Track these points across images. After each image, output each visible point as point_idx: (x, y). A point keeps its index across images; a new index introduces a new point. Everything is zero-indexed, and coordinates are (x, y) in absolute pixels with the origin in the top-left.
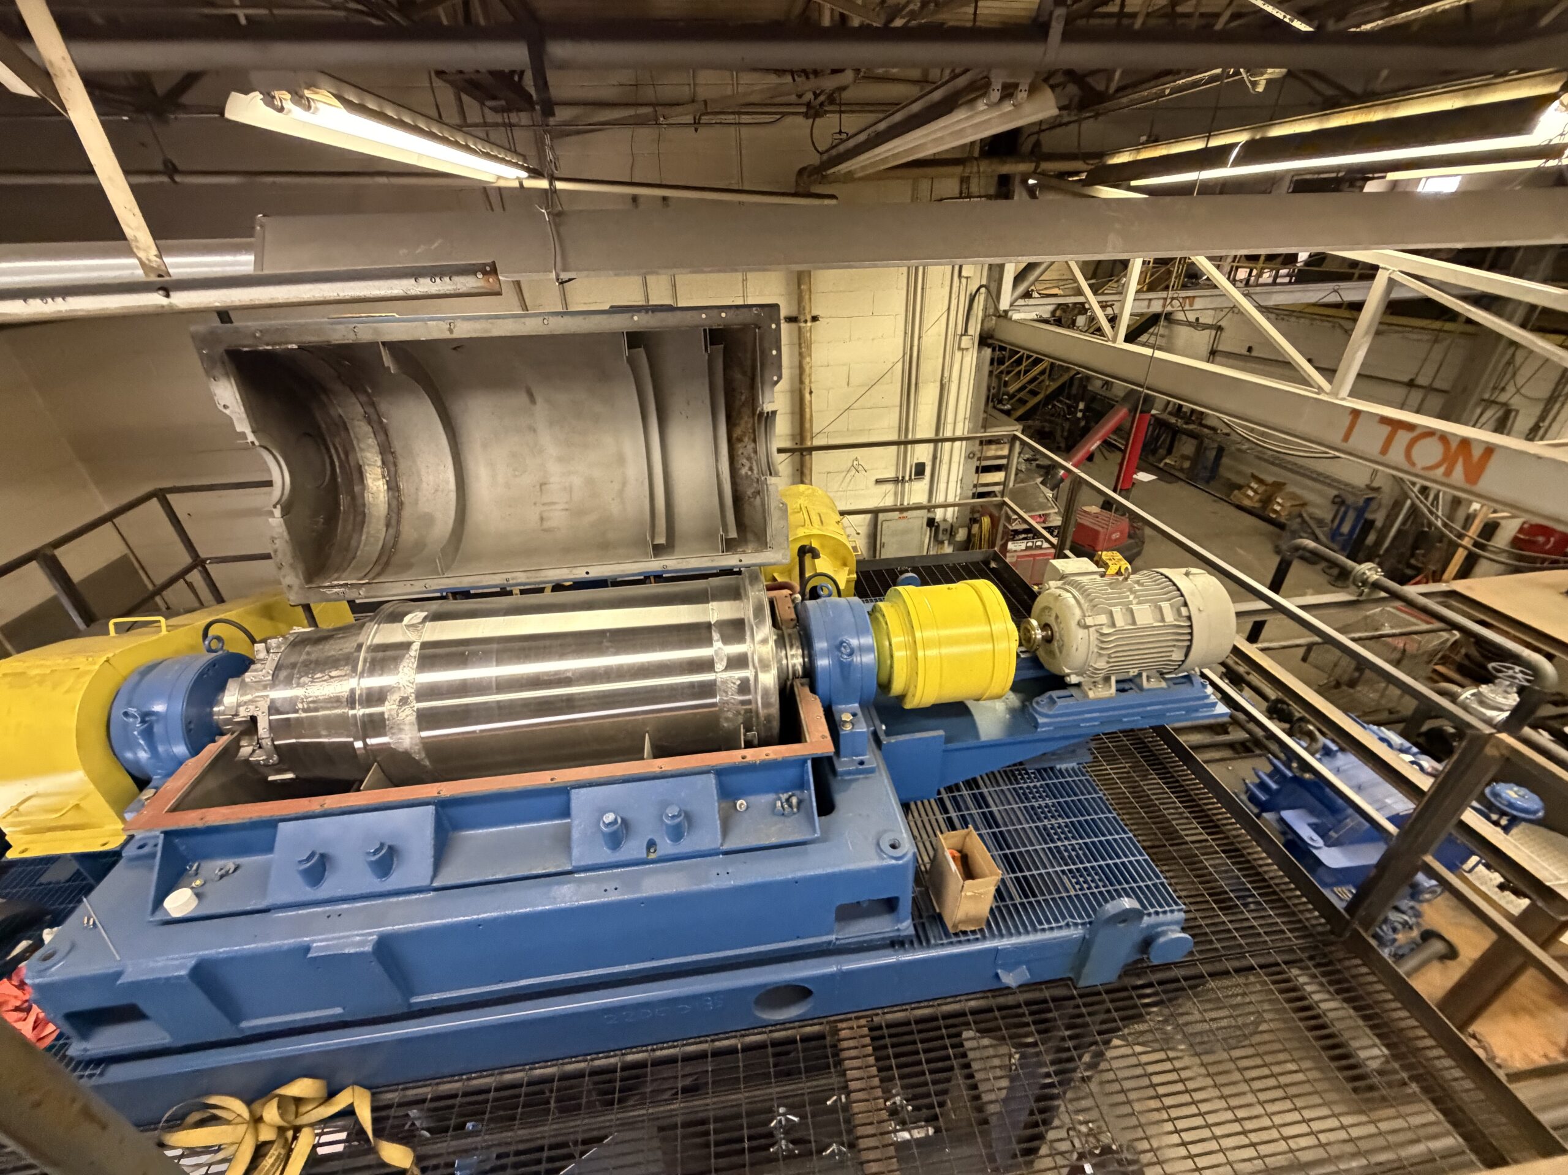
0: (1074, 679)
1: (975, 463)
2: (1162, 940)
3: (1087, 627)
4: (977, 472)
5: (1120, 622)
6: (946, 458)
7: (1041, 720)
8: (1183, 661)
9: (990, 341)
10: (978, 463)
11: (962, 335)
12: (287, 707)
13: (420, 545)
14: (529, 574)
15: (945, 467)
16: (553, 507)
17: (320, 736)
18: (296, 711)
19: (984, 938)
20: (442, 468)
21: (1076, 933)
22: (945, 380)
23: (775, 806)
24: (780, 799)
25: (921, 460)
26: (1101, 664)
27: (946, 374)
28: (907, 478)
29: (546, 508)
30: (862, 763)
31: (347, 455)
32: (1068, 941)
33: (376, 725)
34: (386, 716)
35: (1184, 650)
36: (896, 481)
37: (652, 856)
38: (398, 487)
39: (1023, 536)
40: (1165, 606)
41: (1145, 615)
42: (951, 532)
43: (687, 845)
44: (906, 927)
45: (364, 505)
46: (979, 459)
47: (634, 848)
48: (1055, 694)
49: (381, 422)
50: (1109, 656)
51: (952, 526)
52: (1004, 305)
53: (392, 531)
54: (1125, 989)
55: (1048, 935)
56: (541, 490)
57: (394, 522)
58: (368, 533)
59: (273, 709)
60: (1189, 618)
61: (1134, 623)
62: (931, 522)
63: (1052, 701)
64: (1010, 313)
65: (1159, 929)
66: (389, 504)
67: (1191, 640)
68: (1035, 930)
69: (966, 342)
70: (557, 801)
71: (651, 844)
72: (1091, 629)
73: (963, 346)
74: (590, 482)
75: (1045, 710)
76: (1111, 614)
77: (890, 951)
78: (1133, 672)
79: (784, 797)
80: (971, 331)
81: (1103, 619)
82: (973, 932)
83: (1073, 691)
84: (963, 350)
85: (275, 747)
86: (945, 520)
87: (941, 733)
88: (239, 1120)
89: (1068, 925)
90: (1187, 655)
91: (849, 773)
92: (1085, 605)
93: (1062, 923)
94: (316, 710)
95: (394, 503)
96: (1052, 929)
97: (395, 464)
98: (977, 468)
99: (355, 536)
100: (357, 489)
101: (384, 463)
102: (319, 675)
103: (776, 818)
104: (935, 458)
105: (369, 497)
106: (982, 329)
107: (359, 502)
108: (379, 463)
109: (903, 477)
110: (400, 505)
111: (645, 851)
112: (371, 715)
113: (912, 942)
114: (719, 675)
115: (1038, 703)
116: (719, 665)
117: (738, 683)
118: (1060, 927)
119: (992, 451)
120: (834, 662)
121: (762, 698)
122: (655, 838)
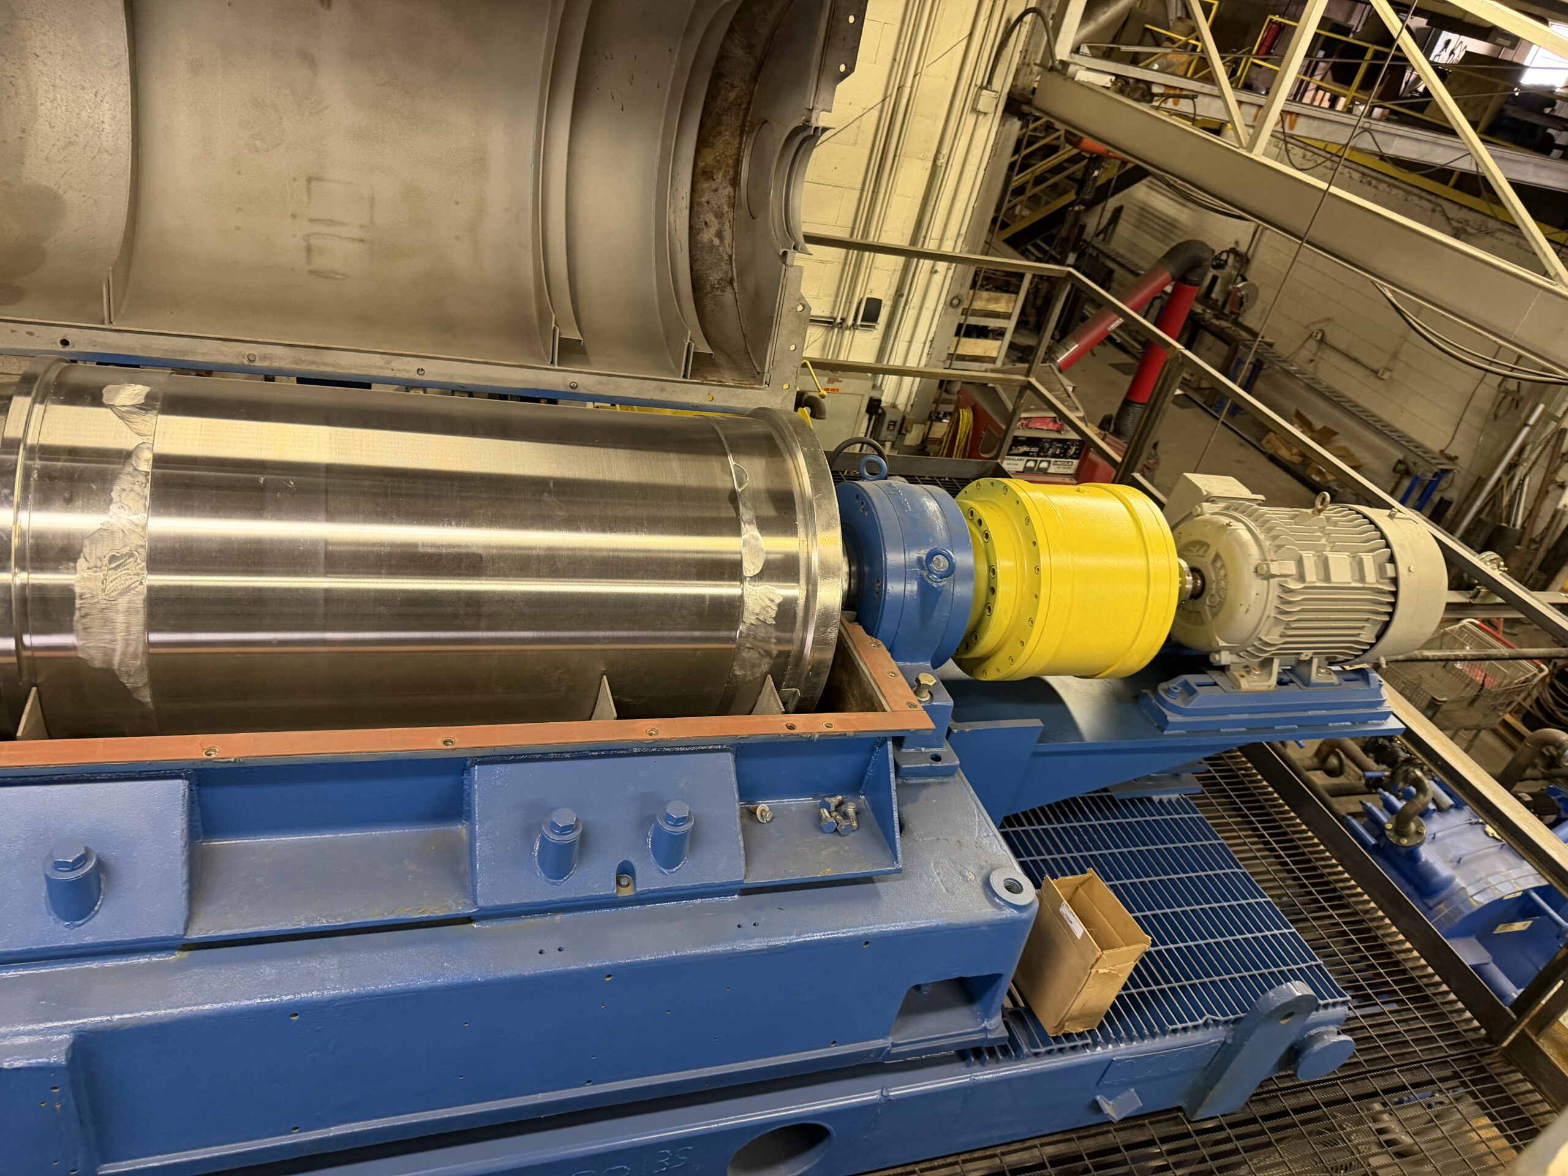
0: (1225, 658)
1: (956, 318)
2: (1317, 1047)
3: (1269, 577)
4: (957, 334)
5: (1311, 576)
6: (915, 300)
7: (1172, 717)
8: (1372, 645)
9: (1026, 108)
10: (961, 318)
11: (982, 88)
13: (28, 253)
15: (911, 314)
16: (336, 230)
19: (1096, 1044)
21: (1214, 1036)
22: (942, 161)
23: (819, 817)
24: (826, 805)
25: (875, 296)
26: (1274, 637)
27: (945, 151)
28: (850, 322)
30: (937, 758)
32: (1198, 1050)
33: (52, 608)
34: (78, 590)
35: (1378, 628)
36: (830, 323)
37: (626, 892)
39: (1025, 449)
40: (1368, 560)
41: (1342, 571)
42: (901, 427)
44: (995, 1027)
46: (965, 312)
47: (593, 878)
48: (1193, 679)
50: (1288, 623)
51: (904, 419)
52: (1063, 51)
54: (1254, 1121)
55: (1180, 1039)
56: (309, 190)
60: (1395, 581)
61: (1327, 577)
62: (874, 407)
63: (1189, 691)
64: (1072, 69)
65: (1313, 1032)
67: (1391, 615)
68: (1164, 1032)
69: (987, 100)
70: (437, 786)
71: (625, 870)
72: (1274, 581)
73: (981, 107)
74: (414, 194)
75: (1178, 702)
76: (1300, 563)
77: (960, 1066)
78: (1305, 655)
79: (834, 801)
80: (997, 84)
81: (1291, 568)
82: (1081, 1035)
83: (1216, 677)
84: (979, 112)
86: (894, 406)
87: (1037, 723)
89: (1206, 1024)
90: (1379, 637)
91: (917, 773)
92: (1267, 544)
93: (1201, 1022)
96: (1188, 1030)
98: (960, 326)
103: (822, 837)
104: (899, 294)
106: (1013, 86)
109: (843, 319)
111: (614, 883)
112: (41, 588)
113: (991, 1052)
114: (747, 584)
115: (1168, 691)
116: (751, 568)
117: (778, 600)
118: (1196, 1027)
119: (986, 301)
120: (913, 587)
121: (817, 630)
122: (632, 860)
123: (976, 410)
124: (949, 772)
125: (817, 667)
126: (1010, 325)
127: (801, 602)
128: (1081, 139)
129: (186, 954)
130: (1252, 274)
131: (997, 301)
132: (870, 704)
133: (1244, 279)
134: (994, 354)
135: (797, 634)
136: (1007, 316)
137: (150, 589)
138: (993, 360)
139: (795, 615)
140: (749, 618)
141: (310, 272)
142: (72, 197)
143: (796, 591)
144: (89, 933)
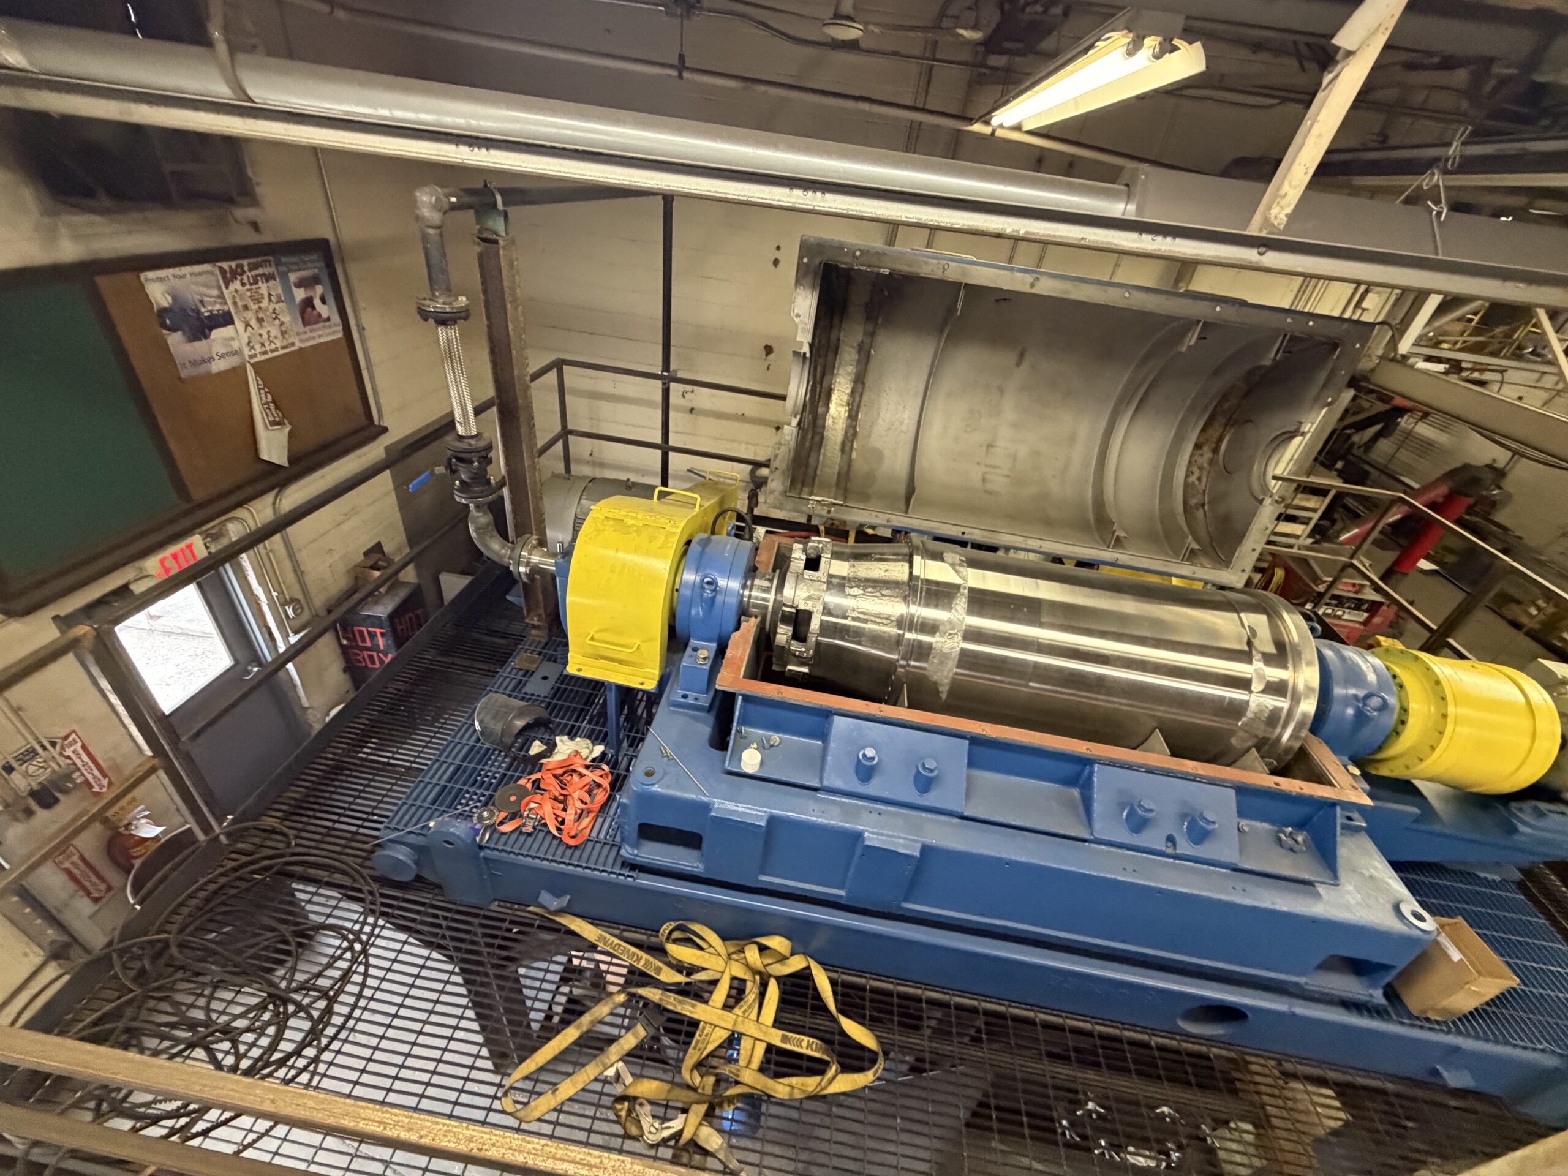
7: (1522, 828)
9: (1363, 384)
10: (1282, 510)
12: (839, 613)
13: (870, 478)
14: (985, 533)
16: (997, 471)
17: (859, 643)
18: (846, 618)
19: (1449, 1032)
20: (901, 408)
21: (1550, 1062)
23: (1279, 839)
24: (1284, 833)
29: (991, 470)
30: (1349, 818)
31: (823, 374)
32: (1531, 1067)
33: (922, 651)
34: (934, 645)
37: (1170, 851)
38: (857, 416)
43: (1203, 851)
44: (1379, 996)
45: (824, 427)
46: (1287, 507)
47: (1153, 838)
49: (869, 352)
52: (1404, 348)
53: (845, 457)
55: (1518, 1053)
56: (987, 452)
57: (847, 448)
58: (825, 455)
59: (827, 611)
66: (846, 433)
68: (1504, 1043)
71: (1169, 840)
74: (1036, 454)
75: (1529, 819)
79: (1287, 830)
82: (1437, 1022)
85: (818, 643)
87: (1408, 809)
88: (711, 950)
94: (866, 621)
95: (851, 432)
96: (1525, 1048)
97: (861, 395)
98: (1280, 515)
99: (813, 455)
100: (821, 410)
101: (853, 392)
102: (869, 590)
103: (1281, 850)
105: (829, 422)
107: (819, 422)
108: (848, 391)
110: (855, 434)
111: (1164, 844)
112: (920, 642)
113: (1369, 1011)
114: (1253, 696)
115: (1520, 810)
116: (1257, 686)
117: (1271, 708)
118: (1534, 1050)
119: (1302, 500)
120: (1350, 711)
121: (1294, 730)
122: (1175, 835)
123: (1288, 571)
124: (1357, 830)
125: (1288, 750)
126: (1316, 516)
127: (1285, 711)
128: (1392, 398)
129: (959, 820)
130: (1508, 484)
131: (1308, 500)
132: (1321, 778)
133: (1500, 488)
134: (1299, 533)
135: (1278, 730)
136: (1315, 510)
137: (962, 649)
138: (1297, 537)
139: (1280, 717)
140: (1250, 714)
141: (985, 491)
142: (886, 452)
143: (1284, 704)
144: (928, 800)
